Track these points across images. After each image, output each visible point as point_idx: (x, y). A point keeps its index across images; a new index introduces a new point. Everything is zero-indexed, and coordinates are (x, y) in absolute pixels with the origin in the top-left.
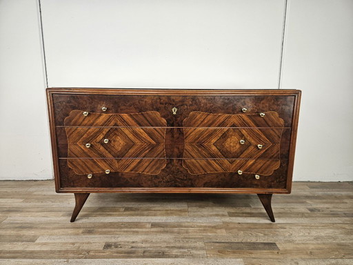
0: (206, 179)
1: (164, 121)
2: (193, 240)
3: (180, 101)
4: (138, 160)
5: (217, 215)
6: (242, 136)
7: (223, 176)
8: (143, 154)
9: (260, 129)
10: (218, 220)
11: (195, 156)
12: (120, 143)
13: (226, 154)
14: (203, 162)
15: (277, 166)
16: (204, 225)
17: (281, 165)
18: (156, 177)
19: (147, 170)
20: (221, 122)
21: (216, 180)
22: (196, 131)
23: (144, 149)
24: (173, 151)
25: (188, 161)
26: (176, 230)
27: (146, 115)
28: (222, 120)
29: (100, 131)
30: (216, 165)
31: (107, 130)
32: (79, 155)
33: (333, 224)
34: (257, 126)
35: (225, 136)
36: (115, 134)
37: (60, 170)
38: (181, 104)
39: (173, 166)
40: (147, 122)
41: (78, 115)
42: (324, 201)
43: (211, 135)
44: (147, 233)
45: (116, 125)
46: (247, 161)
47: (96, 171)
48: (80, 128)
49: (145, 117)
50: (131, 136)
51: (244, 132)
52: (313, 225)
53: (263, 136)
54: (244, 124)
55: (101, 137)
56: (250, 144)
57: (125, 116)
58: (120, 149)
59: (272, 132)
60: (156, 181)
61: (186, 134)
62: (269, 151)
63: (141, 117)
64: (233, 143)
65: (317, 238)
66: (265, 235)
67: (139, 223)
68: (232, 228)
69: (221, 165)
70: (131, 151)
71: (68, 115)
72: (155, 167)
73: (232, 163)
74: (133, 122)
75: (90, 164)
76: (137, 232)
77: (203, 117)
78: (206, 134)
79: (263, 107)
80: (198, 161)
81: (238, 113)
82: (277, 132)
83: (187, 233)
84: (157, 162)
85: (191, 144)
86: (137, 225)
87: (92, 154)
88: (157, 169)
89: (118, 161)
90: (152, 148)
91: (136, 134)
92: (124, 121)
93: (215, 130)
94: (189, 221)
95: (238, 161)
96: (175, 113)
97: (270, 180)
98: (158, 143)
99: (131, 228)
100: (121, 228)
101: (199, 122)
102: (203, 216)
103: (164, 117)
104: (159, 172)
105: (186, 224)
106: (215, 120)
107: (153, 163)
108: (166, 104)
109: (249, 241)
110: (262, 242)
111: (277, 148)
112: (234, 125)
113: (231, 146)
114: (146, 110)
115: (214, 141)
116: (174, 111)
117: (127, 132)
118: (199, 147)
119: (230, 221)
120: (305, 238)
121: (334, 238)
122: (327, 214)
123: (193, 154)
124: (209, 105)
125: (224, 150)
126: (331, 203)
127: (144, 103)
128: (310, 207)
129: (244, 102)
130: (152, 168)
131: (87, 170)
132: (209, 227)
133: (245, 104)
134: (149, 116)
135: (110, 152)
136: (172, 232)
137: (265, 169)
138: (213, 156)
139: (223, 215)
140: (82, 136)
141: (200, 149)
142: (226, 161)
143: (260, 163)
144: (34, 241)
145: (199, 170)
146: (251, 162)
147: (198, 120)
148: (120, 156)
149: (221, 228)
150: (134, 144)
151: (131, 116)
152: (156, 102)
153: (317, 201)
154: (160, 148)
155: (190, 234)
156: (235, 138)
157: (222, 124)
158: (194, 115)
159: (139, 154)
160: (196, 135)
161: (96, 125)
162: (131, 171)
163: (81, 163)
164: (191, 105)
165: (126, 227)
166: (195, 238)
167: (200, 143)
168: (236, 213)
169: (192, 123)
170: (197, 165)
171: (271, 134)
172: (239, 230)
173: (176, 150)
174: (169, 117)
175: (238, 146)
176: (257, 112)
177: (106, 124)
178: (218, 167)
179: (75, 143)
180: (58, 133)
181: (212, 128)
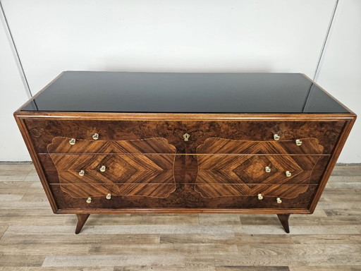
0: (221, 202)
1: (173, 147)
2: (204, 263)
3: (193, 127)
4: (143, 185)
5: (229, 222)
6: (268, 163)
7: (240, 199)
8: (149, 180)
9: (291, 156)
10: (229, 231)
11: (210, 181)
12: (119, 170)
13: (246, 180)
14: (219, 187)
15: (304, 190)
16: (215, 238)
17: (308, 189)
18: (165, 199)
19: (154, 194)
20: (245, 148)
21: (231, 203)
22: (213, 157)
23: (149, 175)
24: (184, 178)
25: (201, 186)
26: (186, 246)
27: (150, 142)
28: (247, 146)
29: (94, 159)
30: (233, 190)
31: (103, 157)
32: (72, 181)
33: (350, 235)
34: (290, 152)
35: (248, 163)
36: (114, 161)
37: (53, 194)
38: (195, 129)
39: (183, 190)
40: (152, 149)
41: (63, 142)
42: (343, 197)
43: (230, 162)
44: (156, 252)
45: (112, 151)
46: (269, 186)
47: (95, 195)
48: (68, 156)
49: (149, 144)
50: (132, 163)
51: (272, 159)
52: (328, 237)
53: (295, 163)
54: (274, 151)
55: (97, 164)
56: (277, 170)
57: (124, 143)
58: (120, 175)
59: (306, 159)
60: (165, 203)
61: (200, 160)
62: (298, 178)
63: (144, 144)
64: (256, 170)
65: (331, 259)
66: (279, 254)
67: (148, 235)
68: (244, 244)
69: (239, 189)
70: (134, 177)
71: (50, 142)
72: (162, 192)
73: (252, 187)
74: (134, 149)
75: (87, 189)
76: (145, 250)
77: (223, 144)
78: (224, 161)
79: (301, 134)
80: (214, 186)
81: (268, 139)
82: (312, 159)
83: (198, 251)
84: (165, 187)
85: (205, 170)
86: (145, 239)
87: (88, 180)
88: (166, 192)
89: (120, 186)
90: (159, 174)
91: (138, 161)
92: (122, 148)
93: (236, 157)
94: (199, 232)
95: (260, 185)
96: (186, 140)
97: (292, 202)
98: (166, 170)
99: (139, 243)
100: (129, 243)
101: (217, 149)
102: (213, 224)
103: (173, 144)
104: (167, 196)
105: (197, 237)
106: (237, 147)
107: (160, 188)
108: (175, 129)
109: (261, 264)
110: (275, 265)
111: (308, 174)
112: (260, 152)
113: (253, 172)
114: (150, 136)
115: (233, 167)
116: (186, 137)
117: (127, 159)
118: (216, 173)
119: (243, 231)
120: (319, 258)
121: (349, 258)
122: (345, 220)
123: (207, 180)
124: (231, 131)
125: (245, 176)
126: (350, 201)
127: (147, 128)
128: (327, 208)
129: (278, 127)
130: (159, 192)
131: (85, 194)
132: (221, 241)
133: (279, 130)
134: (154, 142)
135: (109, 178)
136: (182, 251)
137: (290, 193)
138: (230, 181)
139: (236, 223)
140: (73, 163)
141: (216, 175)
142: (246, 186)
143: (285, 188)
144: (40, 265)
145: (213, 194)
146: (274, 187)
147: (216, 146)
148: (120, 182)
149: (233, 244)
150: (137, 171)
151: (131, 143)
152: (162, 127)
153: (336, 197)
154: (168, 175)
155: (201, 254)
156: (259, 165)
157: (246, 151)
158: (210, 142)
159: (144, 179)
160: (212, 161)
161: (88, 152)
162: (136, 194)
163: (77, 188)
164: (208, 131)
165: (134, 242)
166: (206, 260)
167: (216, 170)
168: (249, 218)
169: (208, 150)
170: (212, 189)
171: (304, 161)
172: (252, 245)
173: (187, 176)
174: (180, 144)
175: (262, 172)
176: (293, 139)
177: (99, 151)
178: (235, 191)
179: (65, 170)
180: (42, 161)
181: (233, 155)
